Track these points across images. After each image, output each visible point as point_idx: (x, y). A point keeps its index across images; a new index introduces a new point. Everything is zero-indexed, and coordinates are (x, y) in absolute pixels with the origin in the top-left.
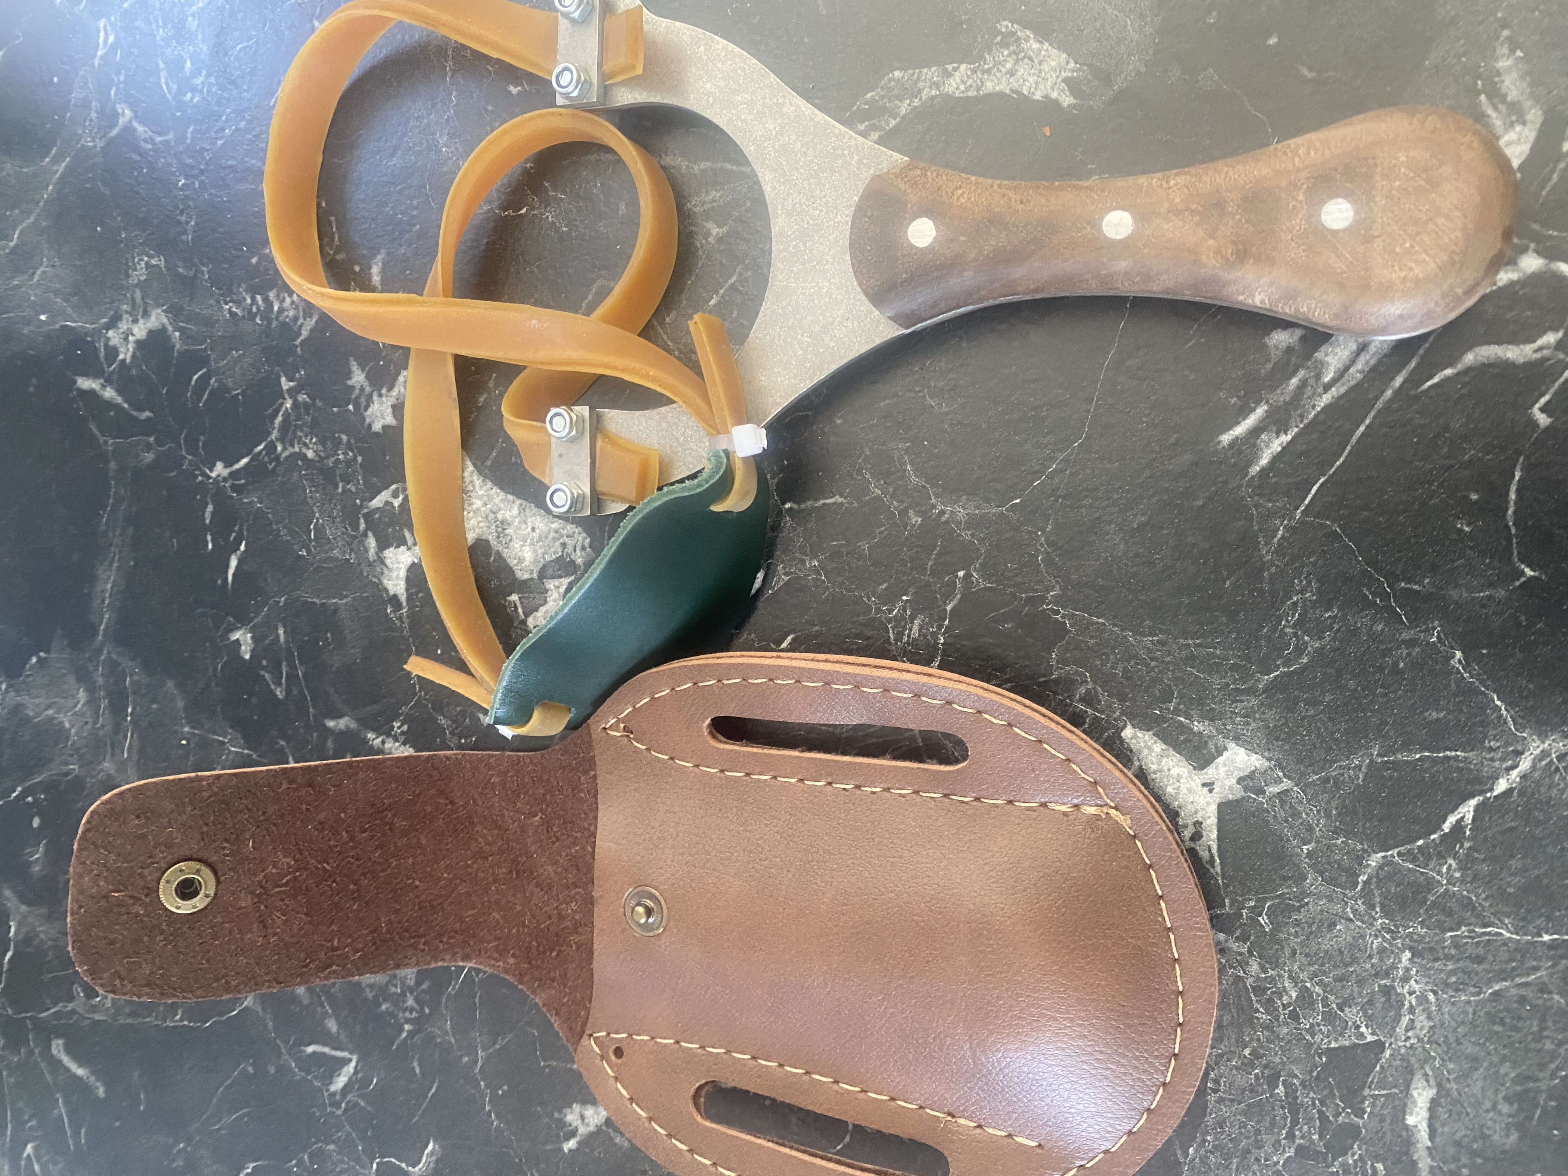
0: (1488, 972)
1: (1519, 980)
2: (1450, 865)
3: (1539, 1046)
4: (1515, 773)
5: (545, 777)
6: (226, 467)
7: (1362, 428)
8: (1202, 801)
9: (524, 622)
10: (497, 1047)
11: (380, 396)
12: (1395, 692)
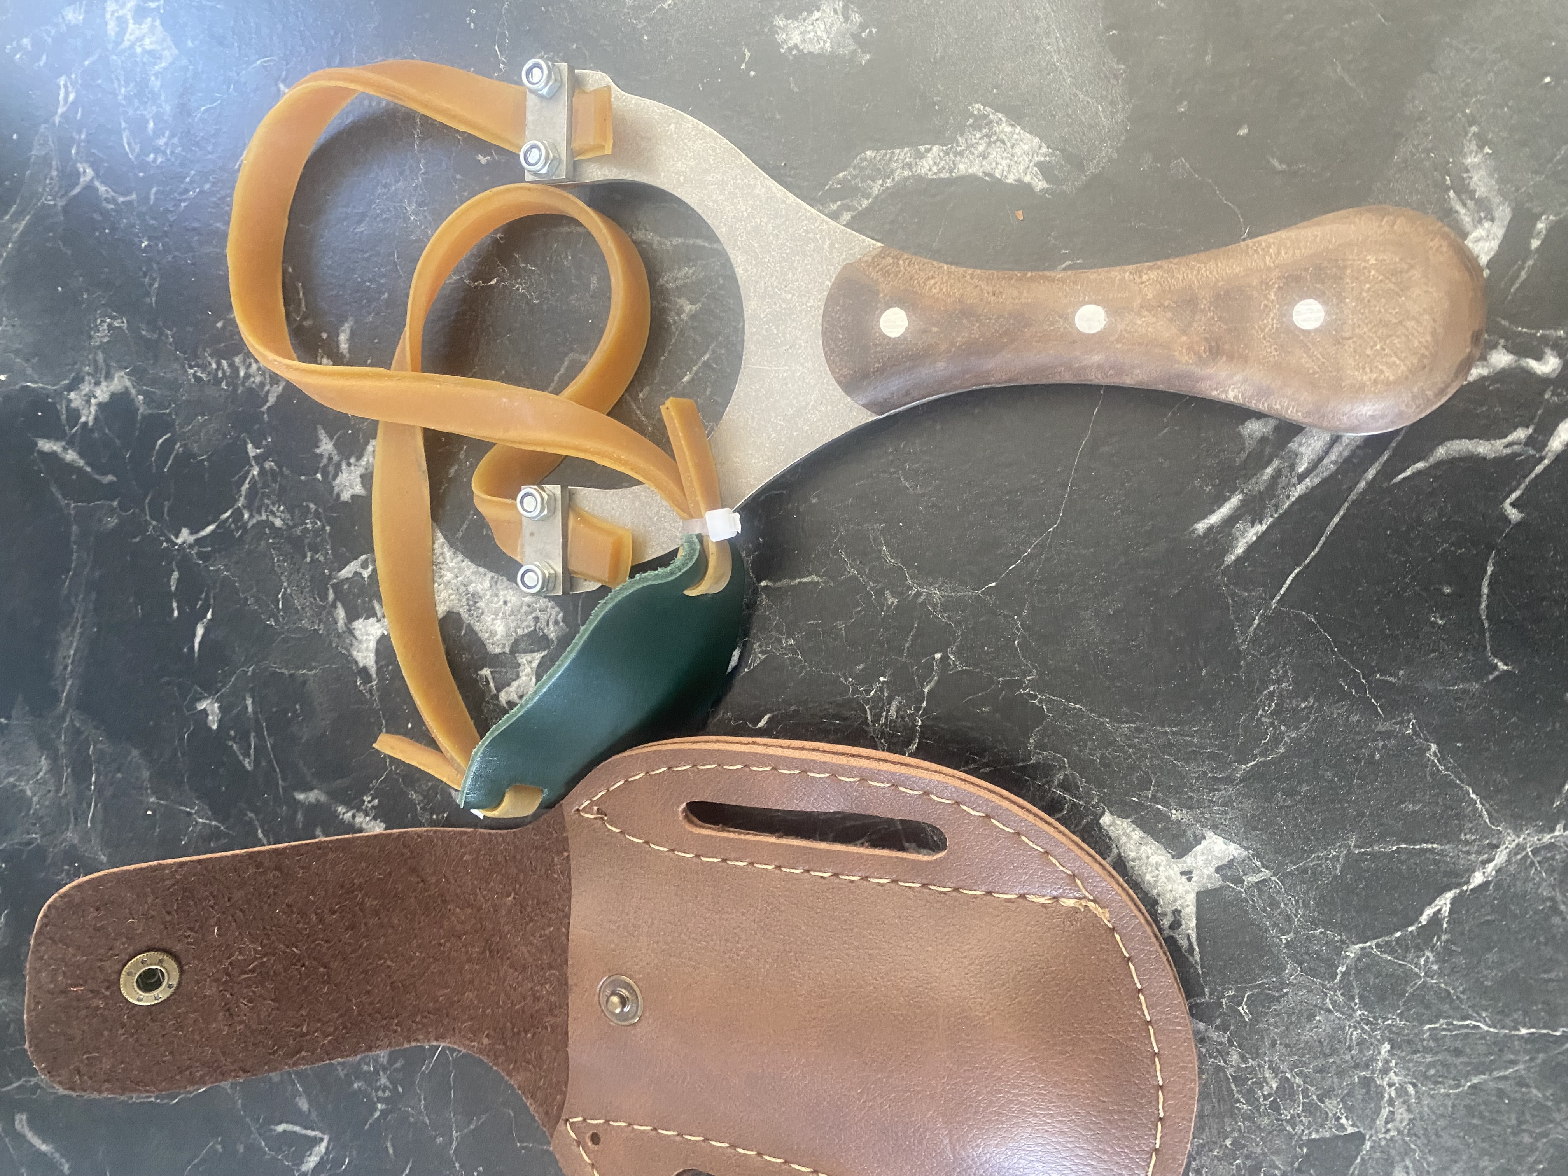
0: (1466, 1064)
1: (1496, 1074)
2: (1428, 958)
3: (1517, 1140)
4: (1490, 867)
5: (519, 857)
6: (192, 533)
7: (1336, 520)
8: (1181, 890)
9: (496, 697)
10: (472, 1127)
11: (349, 465)
12: (1372, 783)
